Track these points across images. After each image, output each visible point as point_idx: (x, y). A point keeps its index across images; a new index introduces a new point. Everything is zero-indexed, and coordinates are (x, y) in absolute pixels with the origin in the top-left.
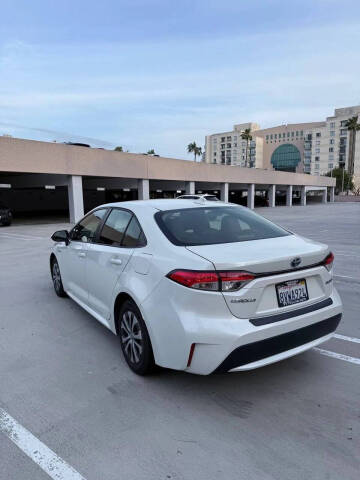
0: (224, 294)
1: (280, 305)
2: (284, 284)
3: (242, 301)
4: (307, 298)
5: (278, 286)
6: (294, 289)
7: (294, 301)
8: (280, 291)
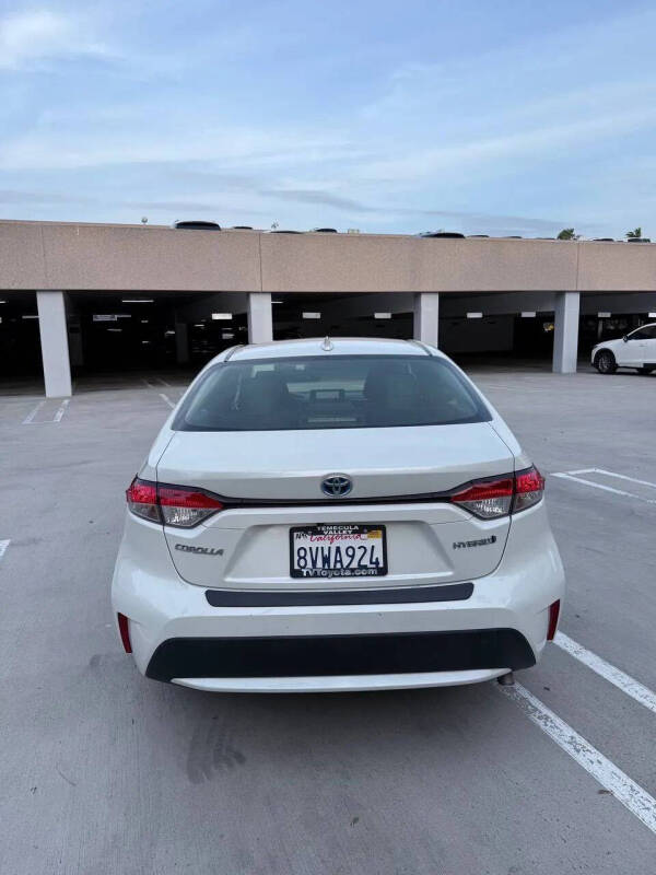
0: (168, 530)
1: (295, 574)
2: (314, 530)
3: (190, 549)
4: (383, 571)
5: (296, 530)
6: (343, 544)
7: (337, 573)
8: (298, 543)
